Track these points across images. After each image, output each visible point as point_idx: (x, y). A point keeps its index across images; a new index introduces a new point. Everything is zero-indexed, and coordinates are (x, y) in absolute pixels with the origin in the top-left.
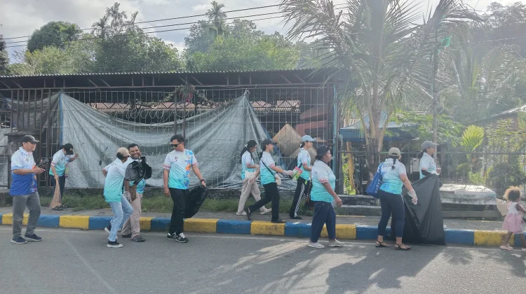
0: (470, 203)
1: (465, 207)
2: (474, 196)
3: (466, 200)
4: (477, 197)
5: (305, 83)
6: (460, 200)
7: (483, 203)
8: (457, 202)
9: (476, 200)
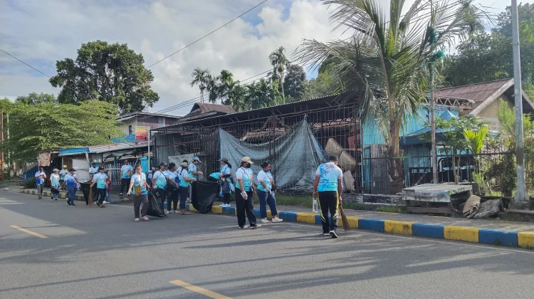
0: (427, 201)
1: (424, 204)
2: (429, 194)
3: (423, 197)
4: (431, 195)
5: (331, 106)
6: (420, 197)
7: (436, 200)
8: (418, 200)
9: (431, 198)
